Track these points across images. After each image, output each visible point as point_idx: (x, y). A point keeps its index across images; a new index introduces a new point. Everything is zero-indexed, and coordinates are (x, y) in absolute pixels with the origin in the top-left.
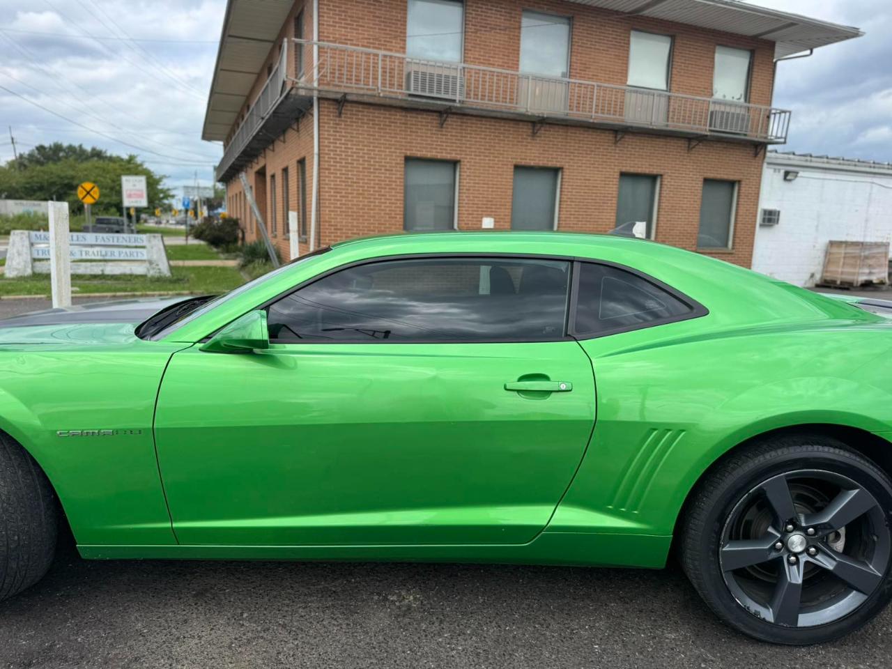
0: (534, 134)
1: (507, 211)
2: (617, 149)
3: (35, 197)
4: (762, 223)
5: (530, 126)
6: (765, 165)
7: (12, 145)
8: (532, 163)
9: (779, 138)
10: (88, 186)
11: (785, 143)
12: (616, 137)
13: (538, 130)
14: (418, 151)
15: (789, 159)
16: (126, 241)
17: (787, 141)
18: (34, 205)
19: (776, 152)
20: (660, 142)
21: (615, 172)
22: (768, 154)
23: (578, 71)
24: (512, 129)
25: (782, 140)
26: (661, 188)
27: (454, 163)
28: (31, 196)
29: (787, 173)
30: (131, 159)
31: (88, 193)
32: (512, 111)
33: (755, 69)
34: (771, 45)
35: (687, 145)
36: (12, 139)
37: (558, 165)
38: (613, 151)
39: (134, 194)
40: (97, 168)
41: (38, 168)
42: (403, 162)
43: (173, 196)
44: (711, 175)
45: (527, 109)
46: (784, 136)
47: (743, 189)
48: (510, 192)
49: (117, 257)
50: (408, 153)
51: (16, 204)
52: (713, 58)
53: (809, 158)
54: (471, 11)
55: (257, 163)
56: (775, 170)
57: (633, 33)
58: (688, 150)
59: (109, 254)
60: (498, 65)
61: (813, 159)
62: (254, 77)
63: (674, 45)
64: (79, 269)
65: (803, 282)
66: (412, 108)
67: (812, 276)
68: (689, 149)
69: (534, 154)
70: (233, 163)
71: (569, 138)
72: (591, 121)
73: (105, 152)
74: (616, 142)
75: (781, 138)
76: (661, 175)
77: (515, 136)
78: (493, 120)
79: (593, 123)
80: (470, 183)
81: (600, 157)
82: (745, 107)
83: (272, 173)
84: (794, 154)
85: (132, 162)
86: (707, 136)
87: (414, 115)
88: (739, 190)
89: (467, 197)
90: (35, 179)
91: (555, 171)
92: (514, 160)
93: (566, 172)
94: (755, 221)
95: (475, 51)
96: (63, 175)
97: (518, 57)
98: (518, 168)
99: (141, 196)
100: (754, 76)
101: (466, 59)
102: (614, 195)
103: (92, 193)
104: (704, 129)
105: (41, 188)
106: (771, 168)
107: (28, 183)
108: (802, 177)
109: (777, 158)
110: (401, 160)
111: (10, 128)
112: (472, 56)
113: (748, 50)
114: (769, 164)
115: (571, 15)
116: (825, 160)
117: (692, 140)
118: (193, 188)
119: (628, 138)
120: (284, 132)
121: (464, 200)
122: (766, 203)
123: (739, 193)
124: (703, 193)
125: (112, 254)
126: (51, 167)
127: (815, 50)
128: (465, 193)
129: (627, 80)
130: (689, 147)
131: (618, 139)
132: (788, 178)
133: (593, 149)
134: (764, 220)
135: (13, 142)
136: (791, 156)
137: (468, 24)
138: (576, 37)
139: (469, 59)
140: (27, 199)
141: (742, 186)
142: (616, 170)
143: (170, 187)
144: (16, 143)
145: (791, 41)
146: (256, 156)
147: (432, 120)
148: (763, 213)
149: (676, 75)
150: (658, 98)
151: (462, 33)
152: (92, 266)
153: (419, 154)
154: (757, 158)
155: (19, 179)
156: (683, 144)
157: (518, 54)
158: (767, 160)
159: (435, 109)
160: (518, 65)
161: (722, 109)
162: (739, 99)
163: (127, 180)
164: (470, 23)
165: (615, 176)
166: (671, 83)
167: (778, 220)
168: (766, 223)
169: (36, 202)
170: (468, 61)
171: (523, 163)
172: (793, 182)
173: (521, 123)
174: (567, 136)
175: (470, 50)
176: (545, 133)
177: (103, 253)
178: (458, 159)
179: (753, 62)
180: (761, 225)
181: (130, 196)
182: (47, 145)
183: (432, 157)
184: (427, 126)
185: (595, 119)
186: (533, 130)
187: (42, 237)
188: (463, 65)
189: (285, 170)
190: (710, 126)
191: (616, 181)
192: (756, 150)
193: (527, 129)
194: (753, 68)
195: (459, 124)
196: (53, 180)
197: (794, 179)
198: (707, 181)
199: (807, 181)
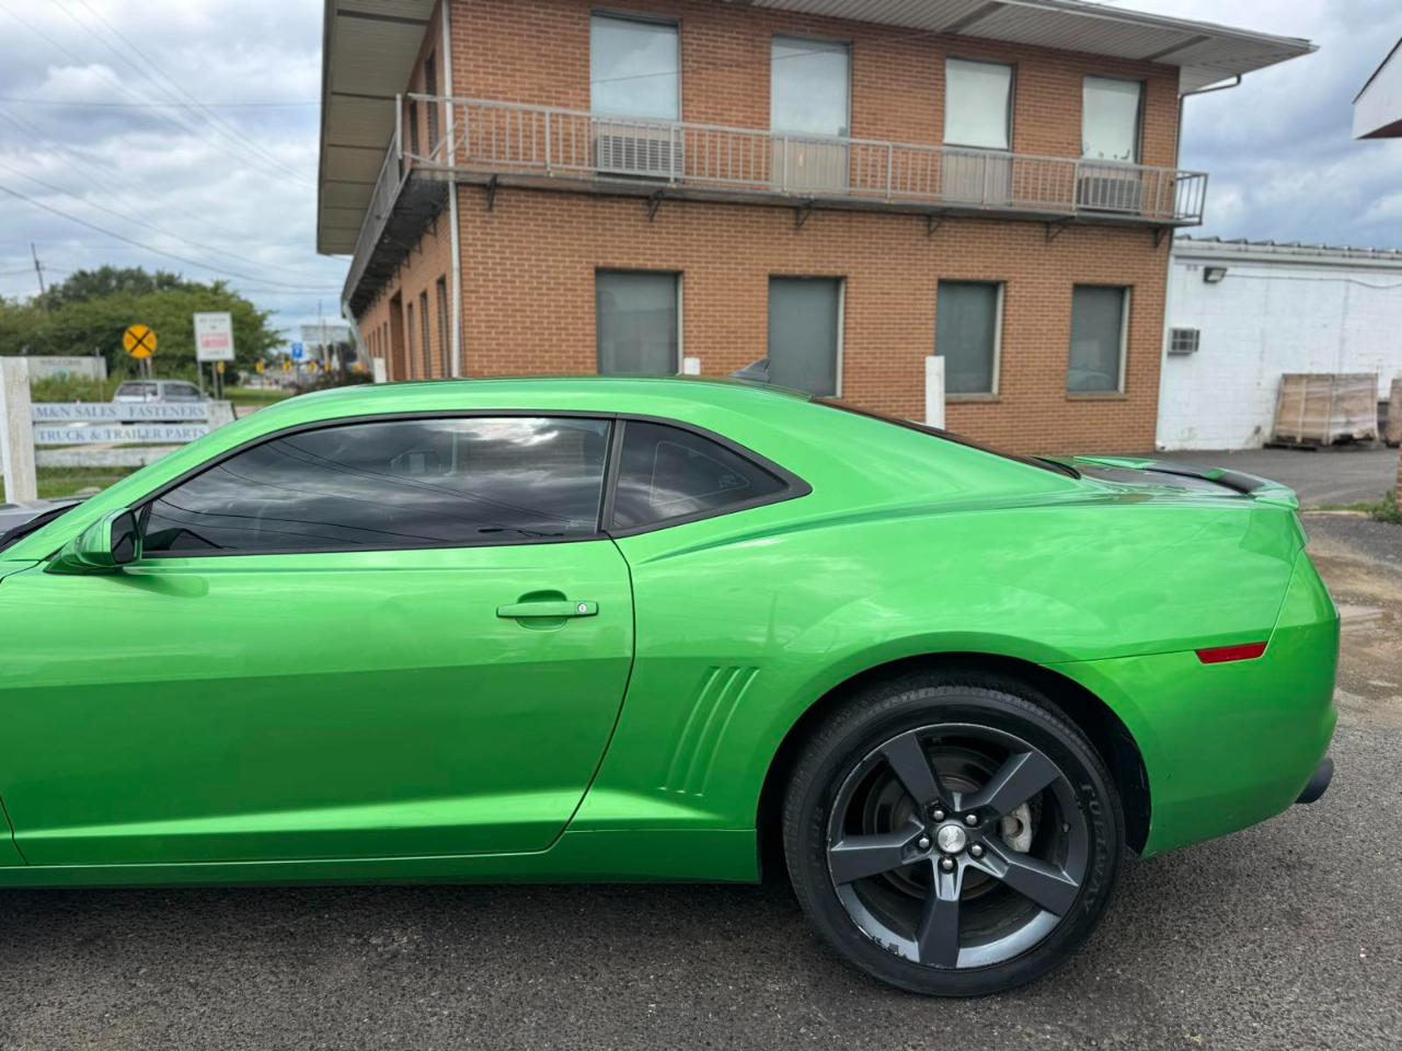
0: (798, 226)
1: (761, 346)
2: (933, 243)
3: (71, 351)
4: (1170, 350)
5: (791, 214)
6: (1172, 259)
7: (36, 274)
8: (797, 271)
9: (1190, 216)
10: (139, 330)
11: (1200, 223)
12: (929, 226)
13: (805, 219)
14: (617, 258)
15: (1211, 249)
16: (177, 413)
17: (1204, 220)
18: (71, 363)
19: (1189, 238)
20: (1003, 229)
21: (929, 280)
22: (1176, 243)
23: (865, 126)
24: (763, 220)
25: (1196, 220)
26: (1005, 301)
27: (675, 276)
28: (66, 349)
29: (1208, 271)
30: (218, 287)
31: (140, 341)
32: (764, 192)
33: (1149, 110)
34: (1172, 73)
35: (1044, 234)
36: (37, 263)
37: (839, 272)
38: (926, 248)
39: (214, 341)
40: (166, 302)
41: (77, 305)
42: (593, 277)
43: (284, 342)
44: (1084, 279)
45: (783, 187)
46: (1198, 212)
47: (1138, 300)
48: (764, 317)
49: (164, 439)
50: (601, 263)
51: (43, 363)
52: (1081, 97)
53: (1243, 246)
54: (690, 41)
55: (391, 287)
56: (1189, 267)
57: (949, 62)
58: (1047, 241)
59: (151, 434)
60: (737, 122)
61: (1251, 247)
63: (1016, 80)
64: (105, 459)
65: (1243, 441)
66: (602, 195)
67: (1258, 430)
68: (1049, 239)
69: (800, 257)
70: (358, 288)
71: (854, 230)
72: (886, 202)
73: (180, 277)
74: (930, 233)
75: (1194, 216)
76: (1005, 282)
77: (769, 230)
78: (733, 207)
79: (890, 205)
80: (699, 305)
81: (906, 257)
82: (1135, 170)
83: (408, 301)
84: (1218, 240)
85: (220, 291)
86: (1073, 217)
87: (608, 204)
88: (1132, 300)
89: (695, 326)
90: (72, 323)
91: (836, 282)
92: (769, 268)
93: (852, 284)
94: (1160, 348)
95: (699, 101)
96: (114, 315)
97: (769, 108)
98: (775, 279)
99: (224, 344)
100: (1147, 121)
101: (686, 114)
102: (930, 316)
103: (145, 341)
104: (1070, 207)
105: (82, 338)
106: (1182, 264)
107: (62, 330)
108: (1232, 276)
109: (1190, 248)
110: (589, 274)
111: (33, 246)
112: (695, 109)
113: (1134, 81)
114: (1178, 257)
115: (849, 40)
116: (1270, 248)
117: (1051, 225)
118: (316, 328)
119: (947, 225)
120: (419, 237)
121: (692, 332)
122: (1176, 319)
123: (1131, 305)
124: (1073, 307)
125: (157, 434)
126: (98, 304)
127: (1245, 77)
128: (693, 321)
129: (943, 136)
130: (1047, 237)
131: (932, 228)
132: (1211, 278)
133: (893, 246)
134: (1174, 346)
135: (38, 268)
136: (1215, 244)
137: (688, 61)
138: (860, 73)
139: (690, 115)
140: (61, 355)
141: (1136, 293)
142: (931, 277)
143: (280, 328)
144: (44, 269)
145: (1205, 64)
146: (390, 277)
147: (637, 210)
148: (1171, 335)
149: (1021, 125)
150: (992, 162)
151: (678, 73)
152: (126, 453)
153: (618, 264)
154: (1158, 250)
155: (46, 324)
156: (1039, 231)
157: (769, 103)
158: (1174, 252)
159: (641, 192)
160: (768, 119)
161: (1097, 174)
162: (1126, 158)
163: (202, 320)
164: (690, 59)
165: (931, 287)
166: (1014, 139)
167: (1197, 344)
168: (1178, 351)
169: (74, 359)
170: (688, 117)
171: (783, 271)
172: (1220, 284)
173: (777, 210)
174: (851, 227)
175: (692, 101)
176: (815, 223)
177: (143, 433)
178: (680, 268)
179: (1145, 99)
180: (1170, 354)
181: (207, 344)
182: (88, 270)
183: (638, 267)
184: (629, 220)
185: (891, 199)
186: (797, 218)
187: (48, 412)
188: (681, 124)
189: (424, 295)
190: (1078, 201)
191: (932, 294)
192: (1156, 237)
193: (786, 219)
194: (1145, 109)
195: (679, 214)
196: (99, 324)
197: (1220, 280)
198: (1079, 288)
199: (1242, 283)
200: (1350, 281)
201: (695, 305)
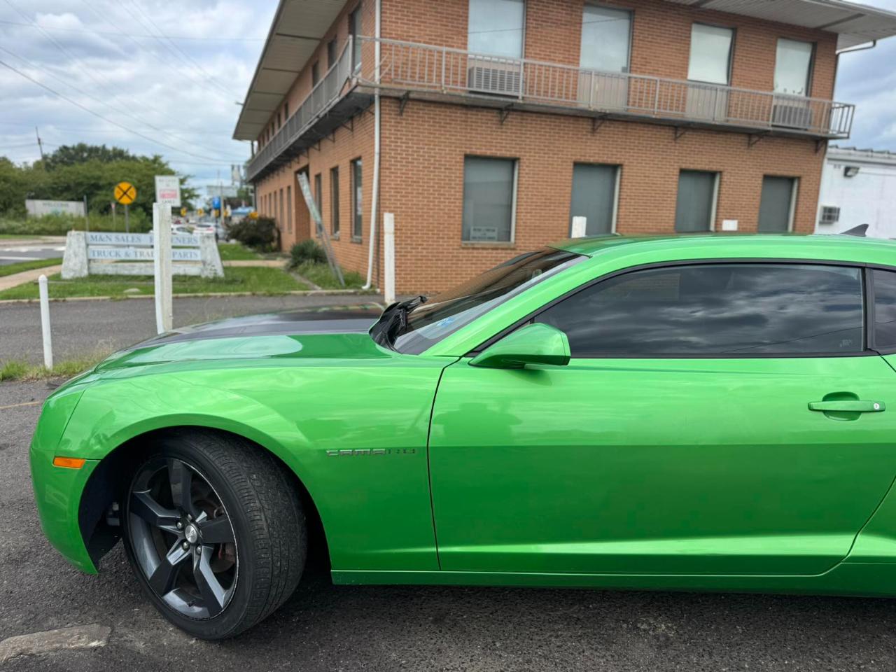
0: (594, 131)
1: (566, 209)
2: (677, 145)
3: (61, 198)
4: (821, 220)
5: (590, 122)
6: (826, 161)
7: (38, 147)
8: (592, 160)
9: (841, 133)
10: (125, 186)
11: (848, 138)
12: (676, 133)
13: (599, 126)
14: (478, 149)
15: (850, 154)
16: (180, 241)
17: (851, 136)
18: (62, 205)
19: (837, 147)
20: (720, 139)
21: (674, 169)
22: (829, 150)
23: (639, 66)
24: (571, 125)
25: (846, 135)
26: (720, 184)
27: (513, 161)
28: (58, 196)
29: (847, 169)
30: (156, 159)
31: (125, 193)
32: (574, 107)
33: (818, 62)
34: (833, 38)
35: (747, 141)
36: (39, 140)
37: (618, 162)
38: (673, 148)
39: (168, 194)
40: (123, 168)
41: (65, 168)
42: (463, 160)
43: (198, 196)
44: (770, 172)
45: (589, 105)
46: (847, 130)
47: (804, 187)
48: (569, 190)
50: (468, 151)
51: (44, 204)
52: (775, 51)
53: (870, 154)
54: (532, 6)
55: (298, 163)
56: (835, 166)
57: (694, 26)
58: (748, 146)
60: (559, 61)
61: (874, 154)
62: (294, 76)
63: (735, 39)
66: (471, 106)
68: (750, 145)
69: (595, 149)
70: (271, 163)
71: (629, 134)
72: (654, 117)
73: (127, 152)
74: (676, 139)
75: (844, 132)
76: (721, 172)
77: (575, 133)
78: (553, 117)
79: (656, 119)
80: (529, 181)
81: (661, 153)
82: (804, 101)
83: (317, 172)
84: (855, 149)
85: (158, 161)
86: (769, 131)
87: (474, 113)
88: (799, 187)
89: (525, 195)
90: (62, 179)
91: (614, 168)
92: (574, 157)
93: (626, 169)
94: (815, 219)
95: (536, 46)
96: (89, 175)
97: (579, 53)
98: (578, 165)
99: (174, 197)
100: (816, 69)
101: (527, 54)
102: (673, 193)
103: (128, 193)
104: (764, 124)
105: (67, 189)
106: (831, 164)
107: (55, 183)
108: (862, 173)
109: (837, 154)
110: (460, 158)
111: (37, 128)
112: (533, 52)
113: (808, 41)
114: (829, 159)
115: (632, 8)
116: (886, 155)
117: (752, 136)
118: (216, 187)
119: (688, 134)
120: (334, 131)
121: (523, 198)
122: (826, 200)
123: (798, 189)
124: (762, 190)
126: (78, 167)
127: (879, 42)
128: (523, 191)
129: (687, 75)
130: (749, 144)
131: (678, 135)
132: (849, 173)
133: (653, 146)
134: (824, 217)
135: (39, 143)
136: (852, 152)
137: (530, 19)
138: (638, 31)
139: (530, 55)
140: (55, 200)
141: (803, 183)
142: (676, 167)
143: (195, 187)
144: (42, 143)
145: (855, 33)
146: (297, 156)
147: (492, 117)
148: (823, 210)
149: (738, 69)
150: (721, 93)
151: (523, 29)
152: (147, 266)
153: (478, 152)
154: (818, 154)
155: (46, 179)
156: (744, 139)
157: (579, 49)
158: (827, 156)
159: (496, 105)
160: (578, 60)
161: (786, 103)
162: (800, 93)
163: (160, 181)
164: (532, 18)
165: (675, 173)
166: (732, 78)
167: (838, 217)
168: (826, 221)
169: (64, 203)
170: (528, 57)
171: (583, 159)
172: (854, 178)
173: (581, 119)
174: (627, 132)
175: (531, 46)
176: (606, 129)
178: (518, 156)
179: (815, 55)
180: (821, 223)
181: (163, 196)
182: (69, 145)
183: (491, 155)
184: (487, 123)
185: (657, 115)
186: (594, 125)
187: (98, 238)
188: (524, 60)
189: (335, 171)
190: (773, 120)
191: (676, 178)
192: (817, 146)
193: (587, 125)
194: (815, 61)
195: (519, 121)
196: (80, 180)
197: (854, 176)
198: (768, 178)
199: (868, 177)
201: (526, 181)
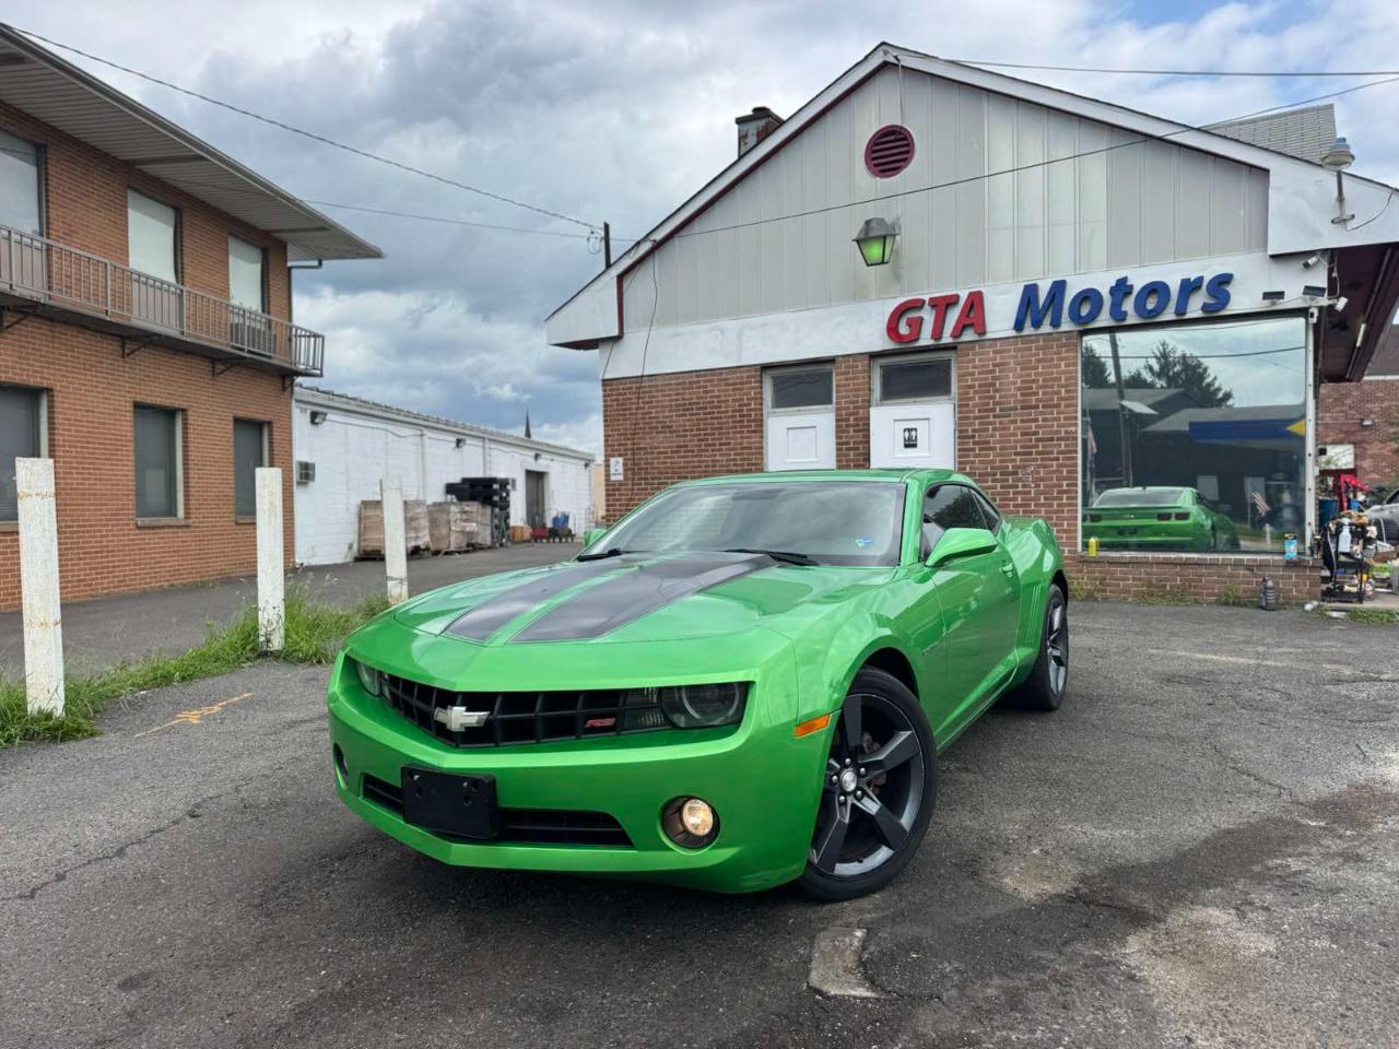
2: (127, 365)
4: (299, 480)
6: (294, 402)
11: (321, 375)
12: (123, 347)
15: (314, 396)
17: (324, 373)
19: (301, 386)
20: (180, 361)
21: (127, 402)
22: (297, 389)
23: (61, 234)
25: (318, 372)
26: (184, 428)
29: (314, 415)
33: (271, 274)
34: (282, 247)
35: (211, 369)
37: (45, 384)
38: (121, 369)
44: (242, 414)
45: (11, 285)
46: (319, 366)
47: (276, 434)
52: (227, 250)
56: (301, 410)
58: (213, 375)
63: (181, 223)
65: (343, 556)
67: (350, 547)
69: (4, 361)
71: (57, 341)
74: (124, 355)
75: (317, 369)
76: (183, 410)
79: (108, 323)
81: (105, 375)
88: (271, 434)
91: (35, 393)
93: (58, 397)
94: (292, 478)
100: (271, 283)
102: (129, 438)
104: (240, 348)
106: (298, 407)
108: (327, 420)
109: (302, 394)
113: (256, 246)
114: (297, 401)
117: (216, 362)
122: (298, 454)
123: (270, 438)
124: (235, 438)
129: (128, 261)
130: (213, 371)
131: (129, 350)
132: (317, 420)
133: (94, 363)
134: (301, 476)
141: (275, 429)
142: (127, 399)
145: (306, 247)
148: (298, 466)
149: (189, 266)
154: (285, 393)
156: (207, 366)
158: (295, 395)
165: (128, 409)
166: (182, 277)
167: (313, 475)
168: (303, 481)
172: (321, 426)
179: (267, 265)
180: (298, 483)
185: (111, 315)
191: (130, 416)
192: (284, 383)
194: (268, 273)
197: (322, 423)
198: (239, 422)
200: (386, 430)
